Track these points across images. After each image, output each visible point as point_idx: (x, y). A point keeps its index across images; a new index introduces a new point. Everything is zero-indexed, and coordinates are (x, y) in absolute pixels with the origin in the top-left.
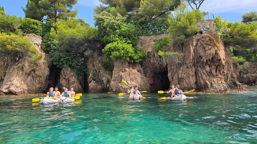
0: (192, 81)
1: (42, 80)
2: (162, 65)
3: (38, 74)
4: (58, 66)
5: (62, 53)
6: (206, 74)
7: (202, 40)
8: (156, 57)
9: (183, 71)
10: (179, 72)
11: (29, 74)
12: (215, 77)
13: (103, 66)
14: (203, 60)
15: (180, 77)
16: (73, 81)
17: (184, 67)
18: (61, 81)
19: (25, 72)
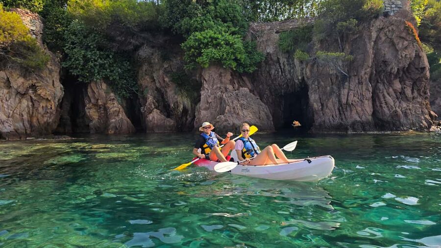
0: (368, 109)
1: (51, 108)
2: (292, 79)
3: (43, 93)
4: (80, 80)
5: (91, 51)
6: (394, 95)
7: (390, 28)
8: (282, 65)
9: (351, 90)
10: (342, 92)
11: (23, 95)
12: (410, 102)
13: (173, 80)
14: (392, 69)
15: (344, 101)
16: (115, 109)
17: (352, 83)
18: (87, 111)
19: (16, 89)
